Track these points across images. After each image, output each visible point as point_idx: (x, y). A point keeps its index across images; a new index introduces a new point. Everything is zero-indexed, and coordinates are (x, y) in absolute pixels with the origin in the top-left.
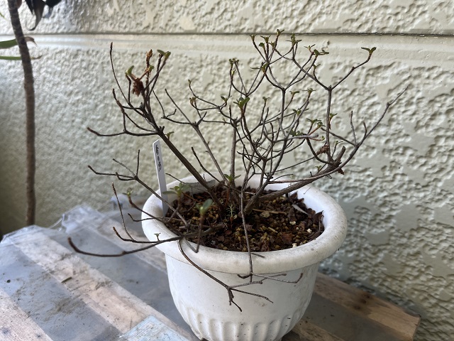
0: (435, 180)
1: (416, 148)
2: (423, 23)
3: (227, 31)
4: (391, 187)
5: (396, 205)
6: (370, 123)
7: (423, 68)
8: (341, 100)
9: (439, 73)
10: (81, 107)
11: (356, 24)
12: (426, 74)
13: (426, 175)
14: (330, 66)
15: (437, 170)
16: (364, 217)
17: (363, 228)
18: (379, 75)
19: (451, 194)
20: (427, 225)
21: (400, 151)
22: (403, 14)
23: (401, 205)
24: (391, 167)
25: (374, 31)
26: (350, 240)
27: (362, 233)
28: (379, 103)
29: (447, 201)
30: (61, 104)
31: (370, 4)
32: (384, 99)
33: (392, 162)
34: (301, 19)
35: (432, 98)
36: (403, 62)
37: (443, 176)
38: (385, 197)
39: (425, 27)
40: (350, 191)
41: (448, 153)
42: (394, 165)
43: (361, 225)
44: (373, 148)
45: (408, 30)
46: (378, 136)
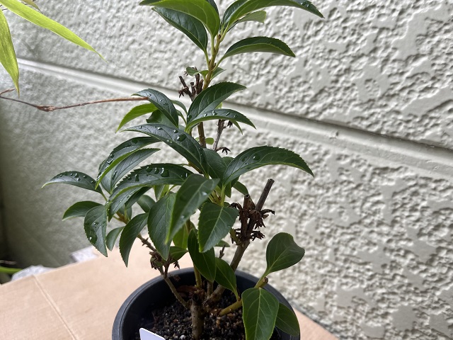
0: (434, 288)
1: (418, 254)
2: (434, 135)
3: (239, 101)
4: (390, 285)
5: (394, 304)
6: (373, 220)
7: (430, 179)
8: (346, 191)
9: (446, 187)
10: (93, 142)
11: (365, 123)
12: (433, 185)
13: (425, 281)
14: (337, 157)
15: (436, 279)
16: (360, 308)
17: (358, 318)
18: (385, 175)
19: (447, 304)
20: (422, 328)
21: (402, 253)
22: (415, 123)
23: (399, 305)
24: (391, 266)
25: (383, 133)
26: (345, 327)
27: (358, 323)
28: (383, 203)
29: (443, 310)
30: (74, 135)
31: (381, 106)
32: (389, 200)
33: (393, 262)
34: (312, 105)
35: (436, 210)
36: (410, 168)
37: (441, 286)
38: (383, 294)
39: (437, 140)
40: (349, 280)
41: (448, 266)
42: (394, 266)
43: (358, 315)
44: (375, 244)
45: (419, 138)
46: (380, 234)
